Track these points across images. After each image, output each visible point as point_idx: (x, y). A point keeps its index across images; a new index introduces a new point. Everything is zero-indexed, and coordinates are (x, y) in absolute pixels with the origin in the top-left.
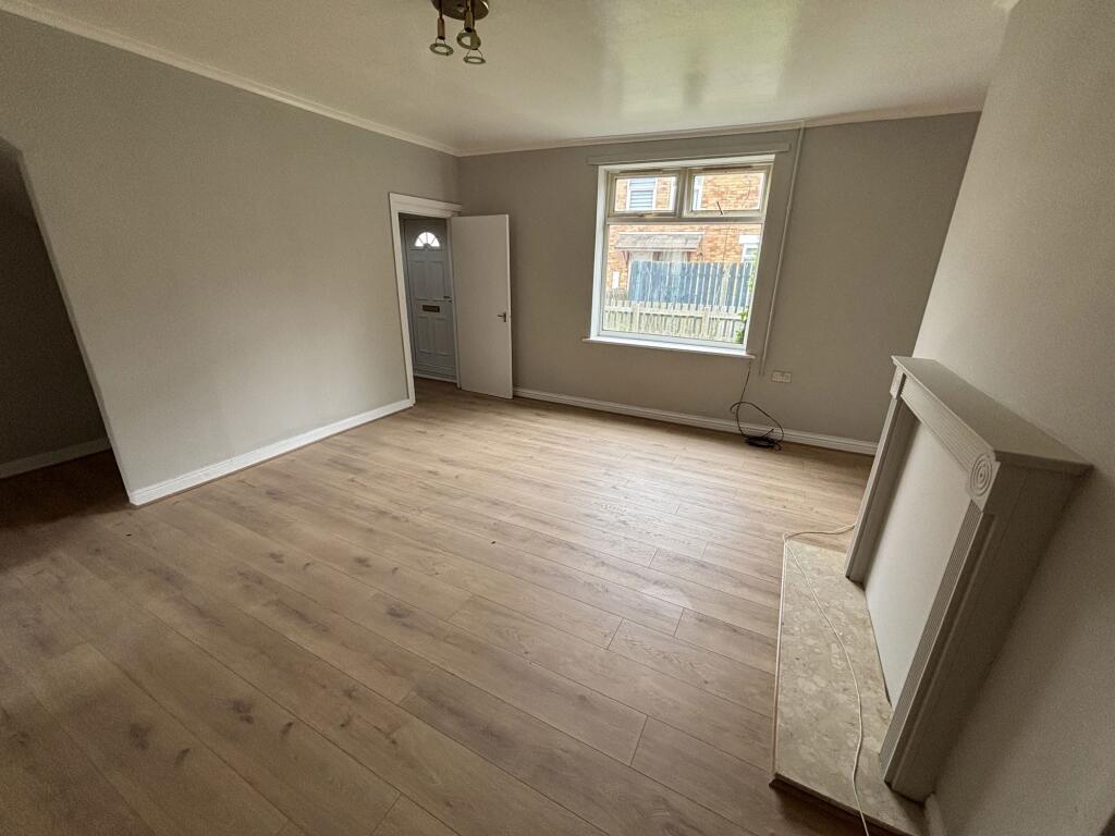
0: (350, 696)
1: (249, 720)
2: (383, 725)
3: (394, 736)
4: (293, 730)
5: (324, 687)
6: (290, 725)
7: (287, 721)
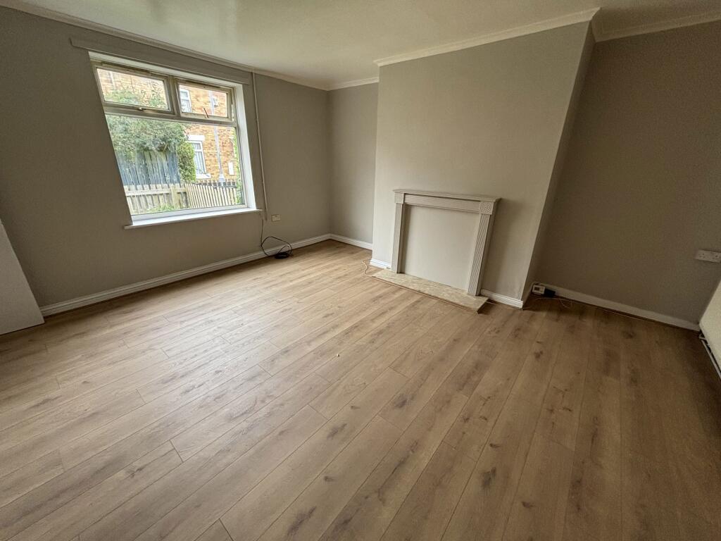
0: (468, 419)
1: (494, 471)
2: (482, 402)
3: (486, 398)
4: (494, 443)
5: (464, 433)
6: (491, 445)
7: (490, 447)
